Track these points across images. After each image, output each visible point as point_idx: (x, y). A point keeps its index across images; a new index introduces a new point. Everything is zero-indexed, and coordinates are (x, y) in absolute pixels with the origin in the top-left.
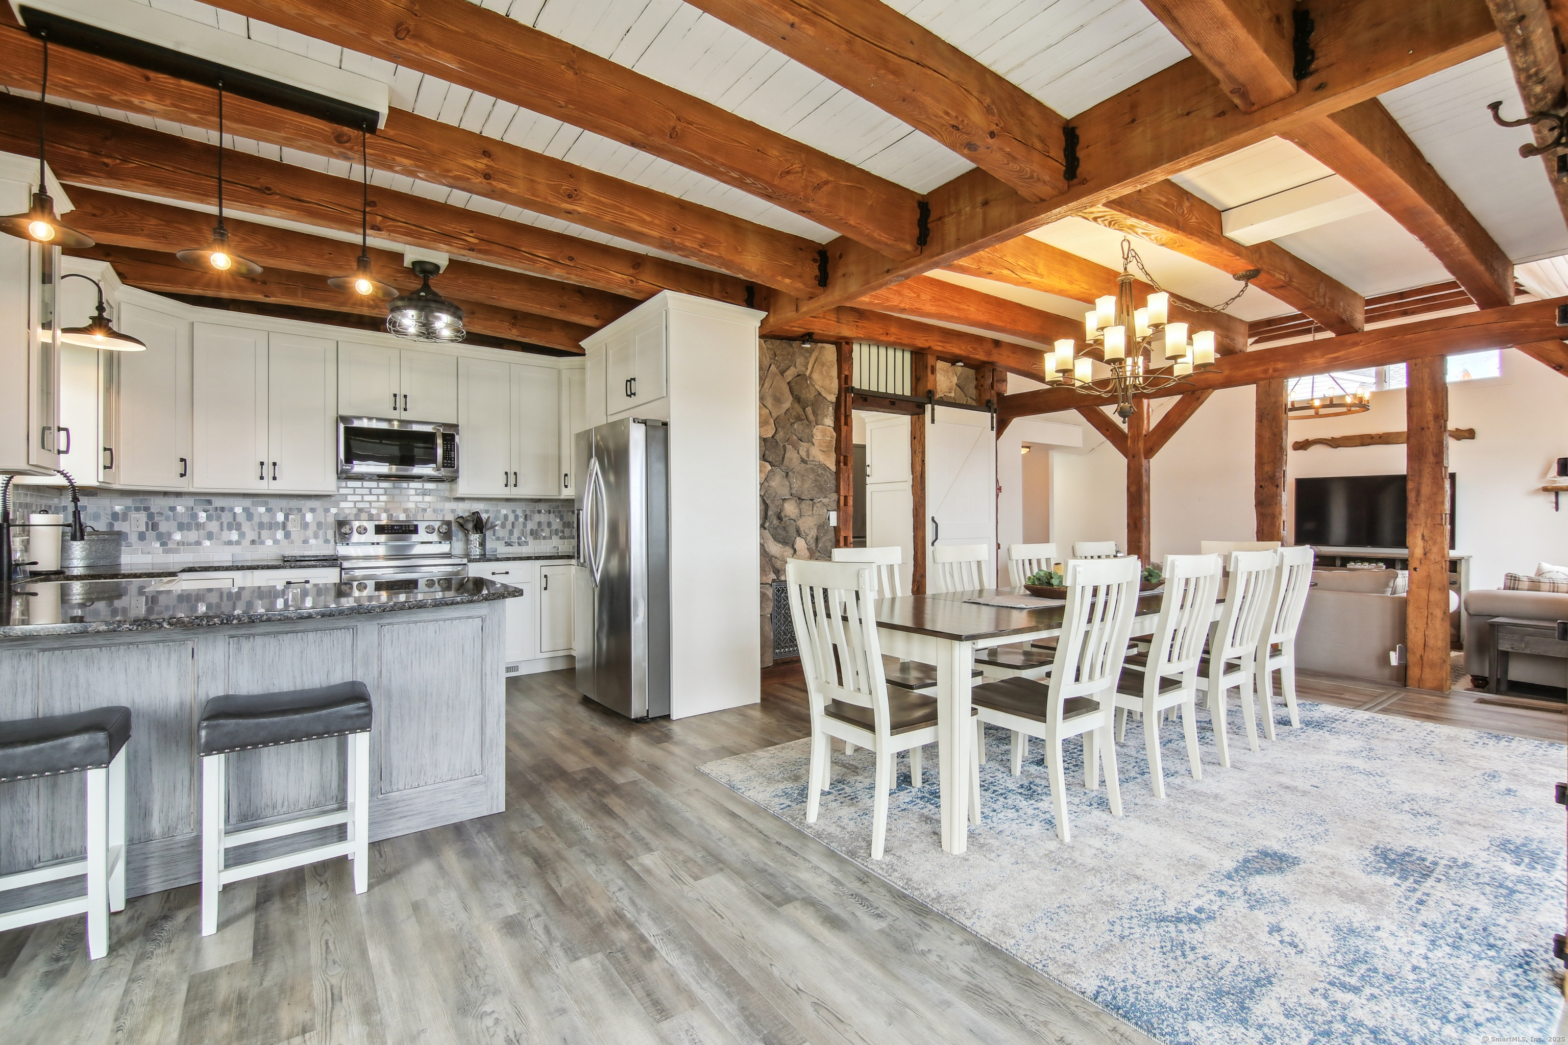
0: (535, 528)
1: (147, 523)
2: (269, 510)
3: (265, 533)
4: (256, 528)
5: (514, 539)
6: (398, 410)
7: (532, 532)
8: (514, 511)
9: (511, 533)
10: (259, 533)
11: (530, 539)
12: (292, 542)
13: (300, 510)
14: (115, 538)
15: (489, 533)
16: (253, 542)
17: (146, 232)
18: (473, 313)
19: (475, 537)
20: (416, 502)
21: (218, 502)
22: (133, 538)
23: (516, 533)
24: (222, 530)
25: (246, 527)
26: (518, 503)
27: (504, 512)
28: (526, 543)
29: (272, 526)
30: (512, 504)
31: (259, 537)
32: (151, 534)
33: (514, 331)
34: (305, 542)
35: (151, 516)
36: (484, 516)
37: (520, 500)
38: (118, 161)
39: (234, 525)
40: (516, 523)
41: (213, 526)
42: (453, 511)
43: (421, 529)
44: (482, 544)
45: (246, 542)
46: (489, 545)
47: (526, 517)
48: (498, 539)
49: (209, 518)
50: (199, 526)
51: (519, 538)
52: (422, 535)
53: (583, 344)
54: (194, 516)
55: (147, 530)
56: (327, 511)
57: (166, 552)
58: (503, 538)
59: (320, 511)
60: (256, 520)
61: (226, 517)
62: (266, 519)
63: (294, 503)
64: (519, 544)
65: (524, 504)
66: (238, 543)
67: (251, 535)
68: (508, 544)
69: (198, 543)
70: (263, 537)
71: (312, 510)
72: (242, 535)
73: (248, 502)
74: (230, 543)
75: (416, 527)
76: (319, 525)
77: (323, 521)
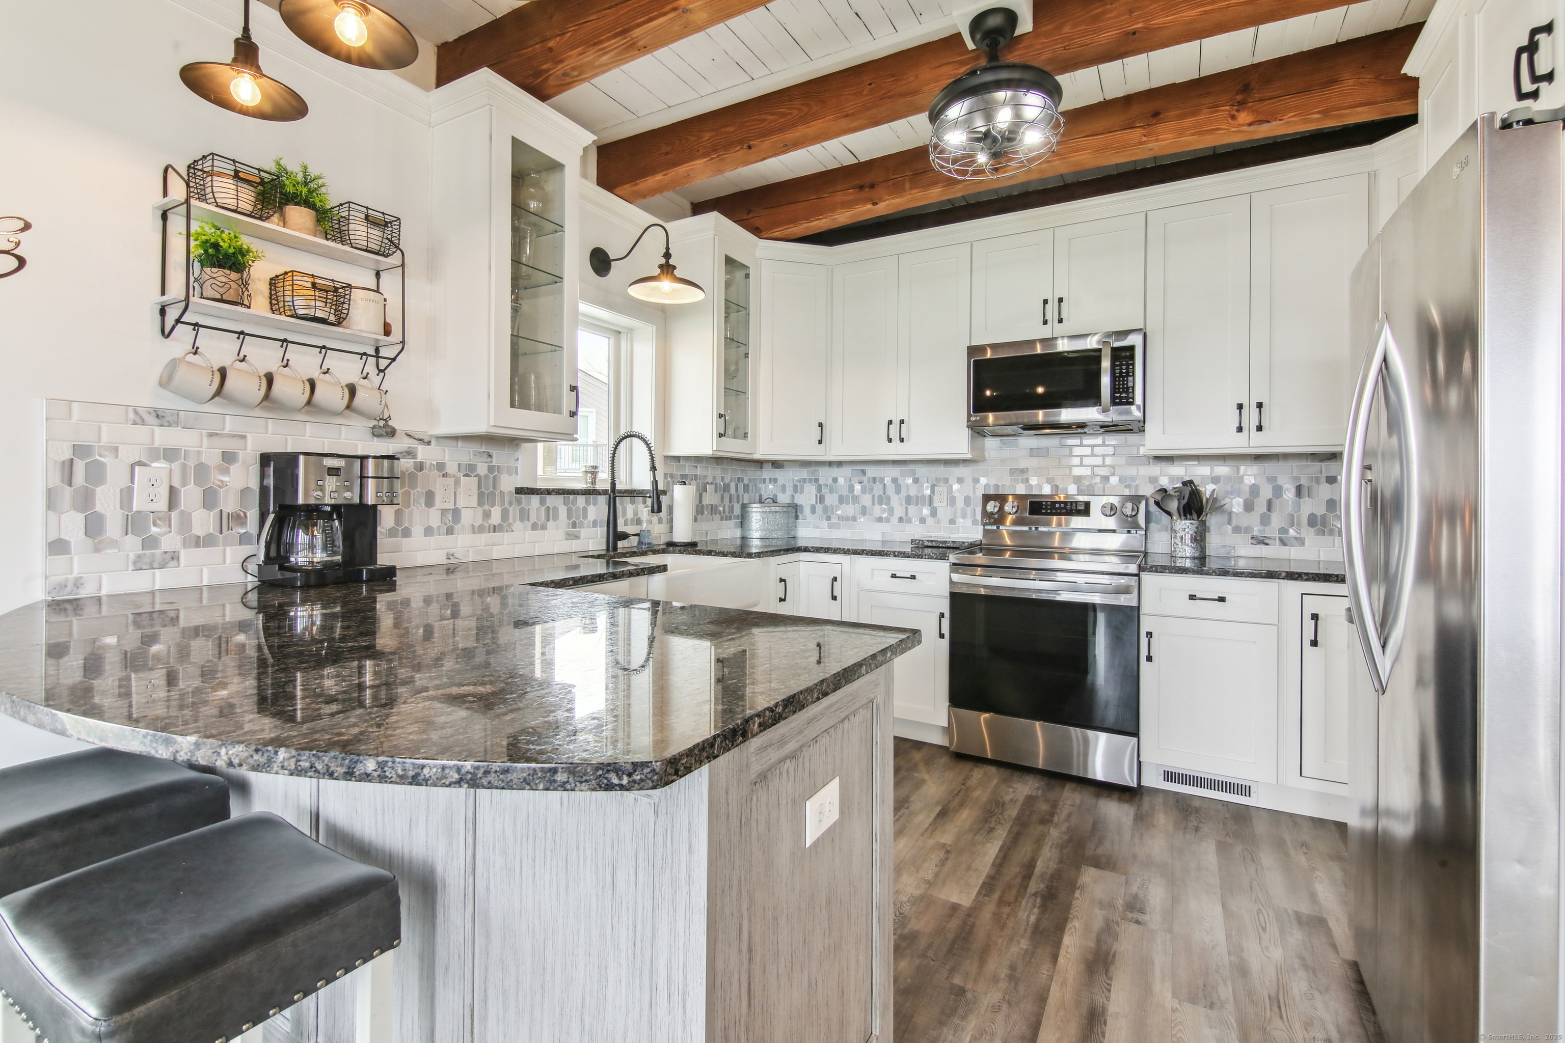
0: (1321, 510)
1: (816, 495)
2: (916, 481)
3: (912, 509)
4: (904, 502)
5: (1272, 531)
6: (1050, 323)
7: (1312, 521)
8: (1272, 479)
9: (1265, 520)
10: (907, 509)
11: (1309, 535)
12: (938, 522)
13: (946, 481)
14: (794, 510)
15: (1213, 521)
16: (901, 520)
17: (701, 151)
18: (1156, 114)
19: (1185, 527)
20: (1093, 467)
21: (872, 471)
22: (807, 510)
23: (1277, 520)
24: (873, 504)
25: (895, 501)
26: (1282, 465)
27: (1249, 480)
28: (1300, 541)
29: (919, 500)
30: (1270, 467)
31: (907, 514)
32: (819, 507)
33: (1244, 117)
34: (952, 522)
35: (819, 489)
36: (1207, 490)
37: (1286, 456)
38: (558, 38)
39: (883, 499)
40: (1276, 503)
41: (866, 500)
42: (1153, 480)
43: (1095, 509)
44: (1200, 539)
45: (894, 520)
46: (1215, 542)
47: (1299, 490)
48: (1237, 530)
49: (864, 490)
50: (856, 499)
51: (1283, 531)
52: (1097, 519)
53: (1409, 69)
54: (851, 488)
55: (816, 503)
56: (976, 481)
57: (831, 527)
58: (1248, 530)
59: (969, 481)
60: (904, 493)
61: (878, 489)
62: (913, 492)
63: (941, 471)
64: (1283, 542)
65: (1294, 464)
66: (888, 520)
67: (899, 512)
68: (1261, 541)
69: (854, 519)
70: (910, 515)
71: (960, 481)
72: (891, 511)
73: (895, 471)
74: (880, 520)
75: (1087, 505)
76: (967, 500)
77: (971, 495)
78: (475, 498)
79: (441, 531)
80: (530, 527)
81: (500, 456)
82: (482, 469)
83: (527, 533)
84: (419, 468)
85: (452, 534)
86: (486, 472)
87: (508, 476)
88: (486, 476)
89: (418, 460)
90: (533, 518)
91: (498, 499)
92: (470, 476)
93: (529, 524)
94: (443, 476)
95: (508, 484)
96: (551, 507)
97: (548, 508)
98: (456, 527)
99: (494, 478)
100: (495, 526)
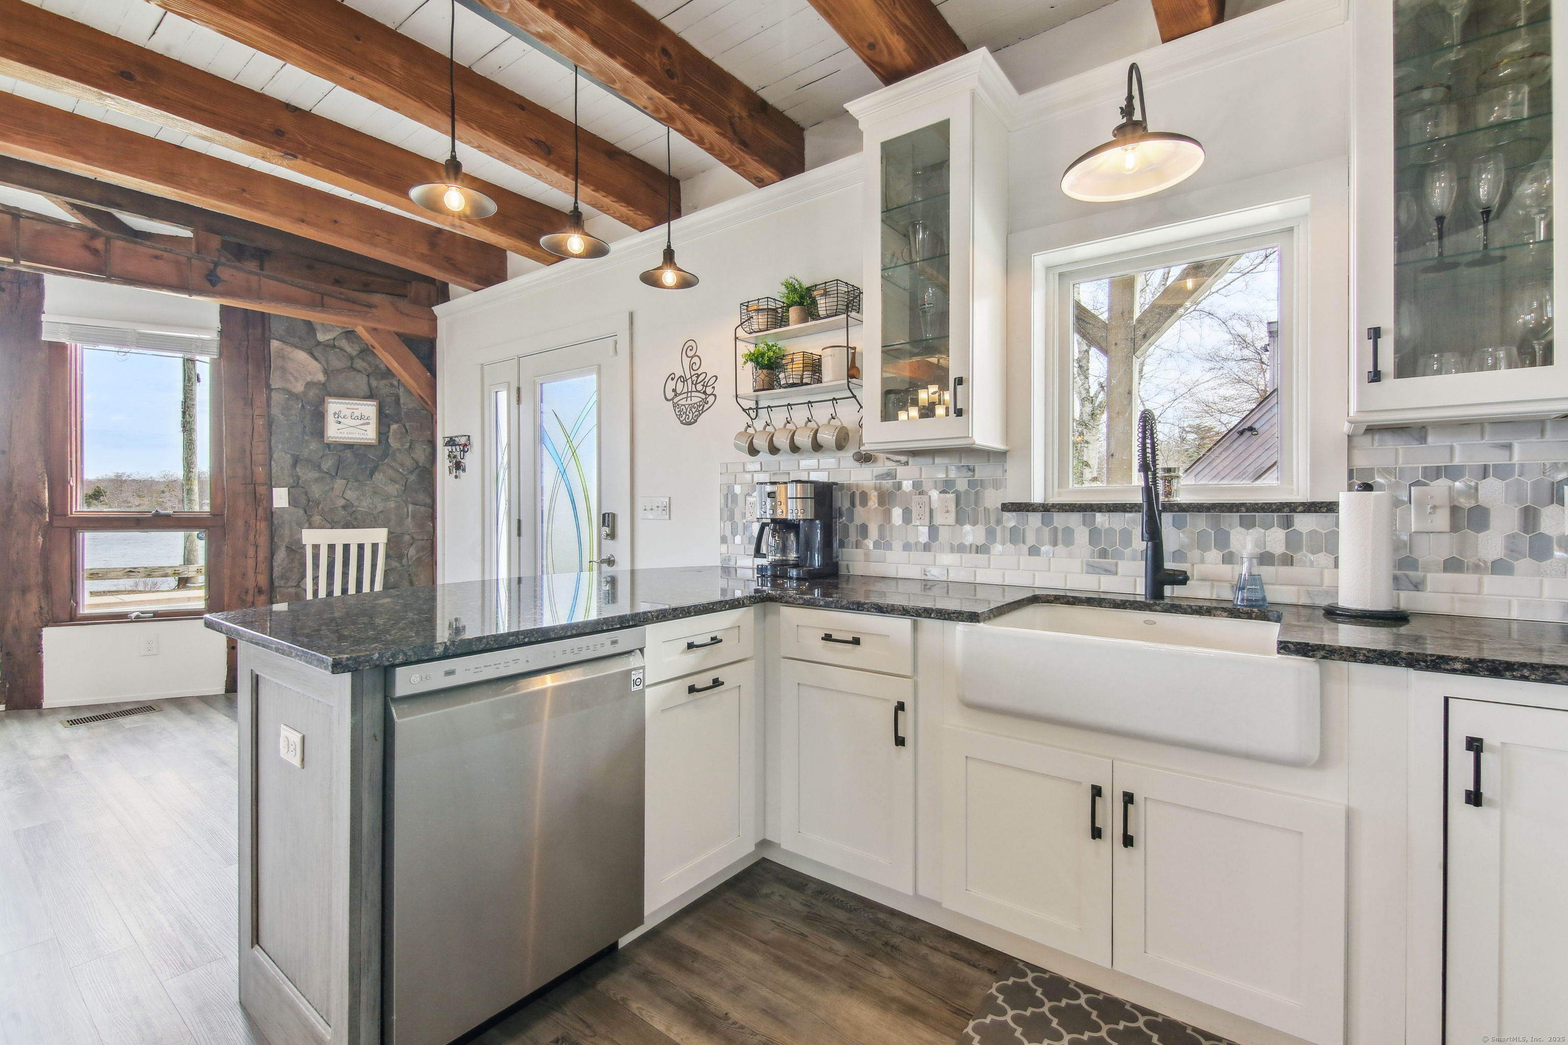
78: (953, 515)
79: (918, 547)
80: (1026, 552)
81: (983, 471)
82: (962, 485)
83: (1022, 558)
84: (897, 487)
85: (929, 551)
86: (966, 487)
87: (994, 491)
88: (966, 492)
89: (897, 480)
90: (1031, 540)
91: (981, 517)
92: (949, 493)
93: (1025, 548)
94: (920, 494)
95: (993, 499)
96: (1060, 527)
97: (1056, 529)
98: (933, 545)
99: (977, 493)
100: (977, 546)
